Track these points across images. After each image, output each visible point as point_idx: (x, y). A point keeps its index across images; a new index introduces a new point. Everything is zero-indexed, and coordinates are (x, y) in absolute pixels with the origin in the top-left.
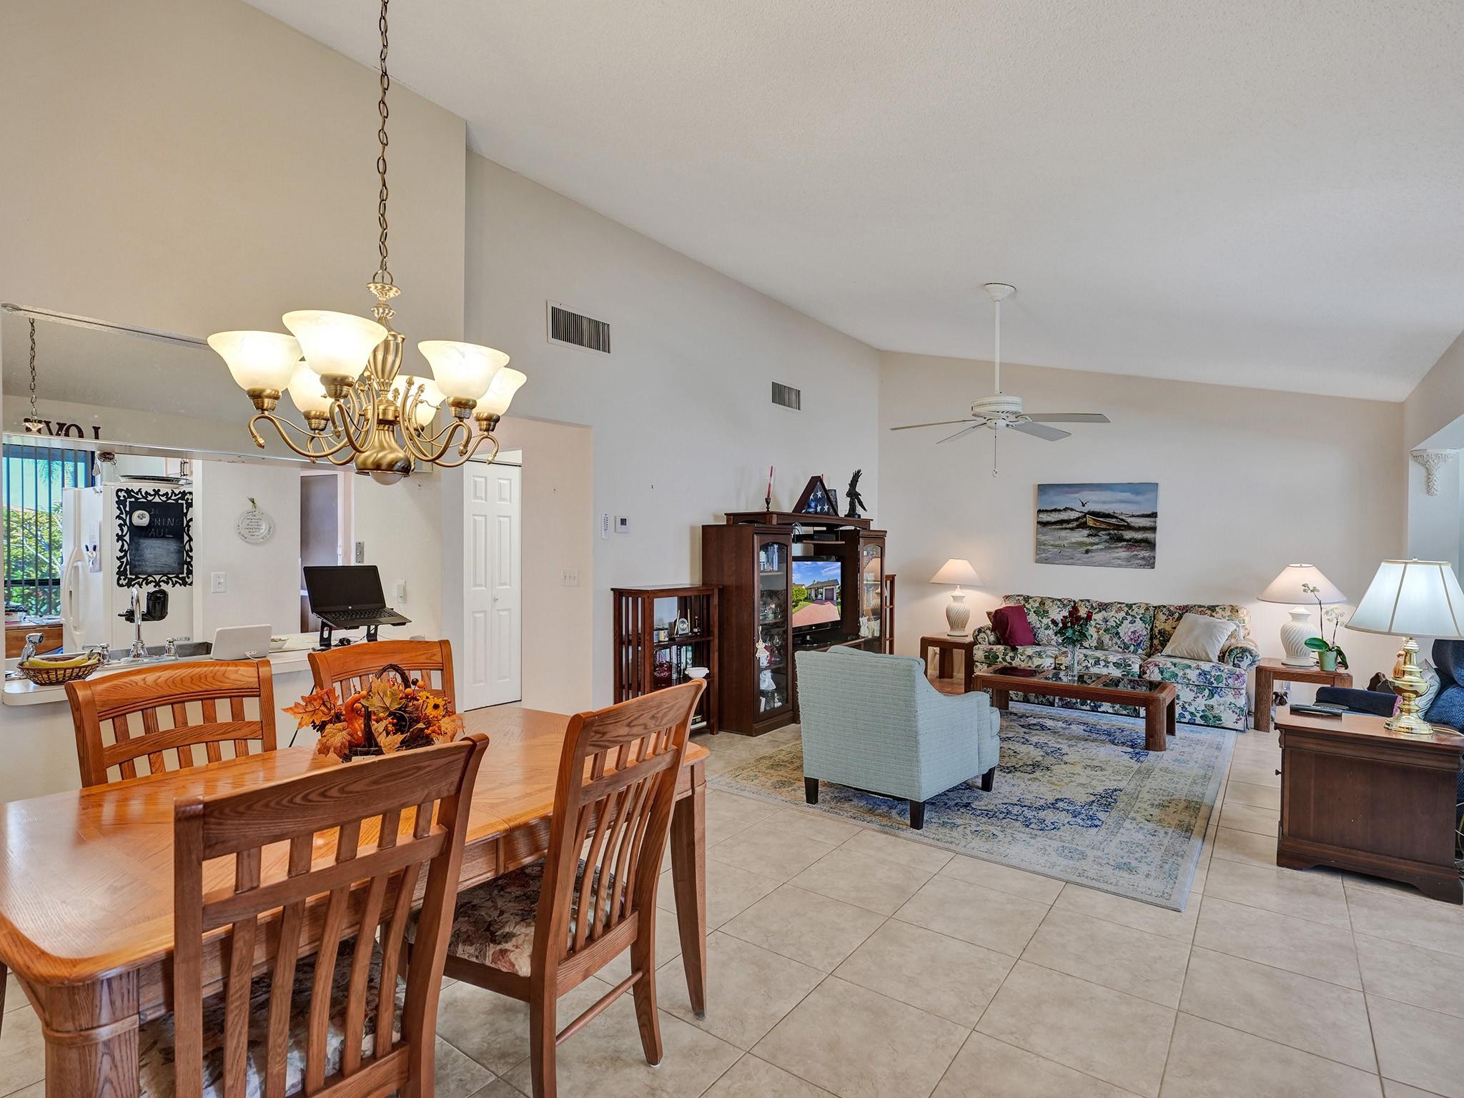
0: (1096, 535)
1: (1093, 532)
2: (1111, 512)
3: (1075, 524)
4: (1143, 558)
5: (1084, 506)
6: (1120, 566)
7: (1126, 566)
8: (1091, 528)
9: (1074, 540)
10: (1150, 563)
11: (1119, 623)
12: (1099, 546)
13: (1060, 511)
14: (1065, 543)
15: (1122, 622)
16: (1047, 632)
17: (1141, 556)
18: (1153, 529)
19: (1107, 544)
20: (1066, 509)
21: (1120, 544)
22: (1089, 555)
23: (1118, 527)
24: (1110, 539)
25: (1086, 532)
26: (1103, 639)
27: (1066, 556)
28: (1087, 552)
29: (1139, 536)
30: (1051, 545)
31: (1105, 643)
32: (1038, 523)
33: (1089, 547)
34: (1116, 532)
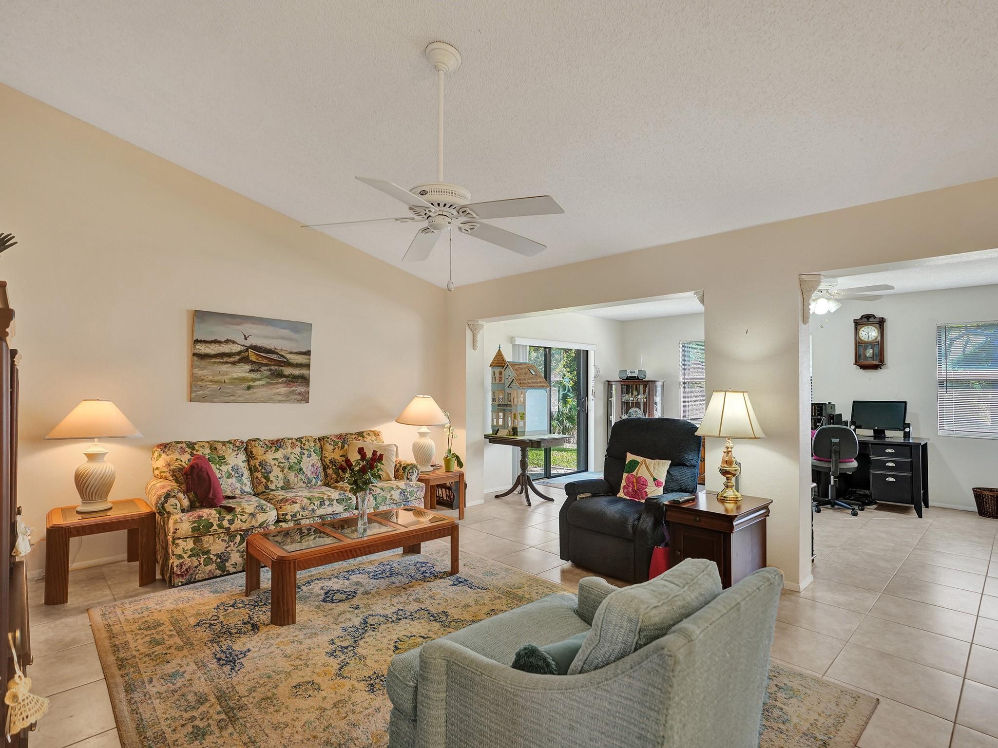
0: (258, 371)
1: (255, 367)
2: (272, 348)
3: (237, 358)
4: (300, 394)
5: (246, 339)
6: (280, 402)
7: (285, 402)
8: (253, 363)
9: (235, 375)
10: (305, 398)
11: (299, 458)
12: (260, 382)
13: (220, 342)
14: (226, 378)
15: (302, 458)
16: (230, 481)
17: (299, 391)
18: (307, 366)
19: (269, 380)
20: (227, 341)
21: (280, 380)
22: (251, 391)
23: (279, 363)
24: (271, 375)
25: (248, 367)
26: (289, 477)
27: (228, 393)
28: (249, 388)
29: (297, 372)
30: (211, 381)
31: (291, 481)
32: (194, 354)
33: (251, 384)
34: (277, 367)
